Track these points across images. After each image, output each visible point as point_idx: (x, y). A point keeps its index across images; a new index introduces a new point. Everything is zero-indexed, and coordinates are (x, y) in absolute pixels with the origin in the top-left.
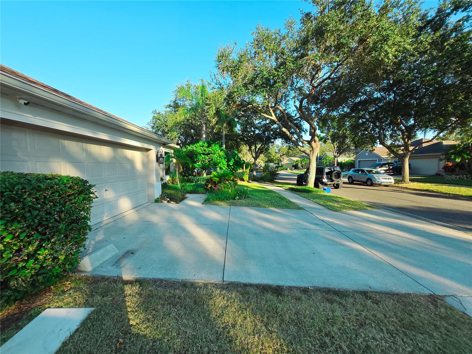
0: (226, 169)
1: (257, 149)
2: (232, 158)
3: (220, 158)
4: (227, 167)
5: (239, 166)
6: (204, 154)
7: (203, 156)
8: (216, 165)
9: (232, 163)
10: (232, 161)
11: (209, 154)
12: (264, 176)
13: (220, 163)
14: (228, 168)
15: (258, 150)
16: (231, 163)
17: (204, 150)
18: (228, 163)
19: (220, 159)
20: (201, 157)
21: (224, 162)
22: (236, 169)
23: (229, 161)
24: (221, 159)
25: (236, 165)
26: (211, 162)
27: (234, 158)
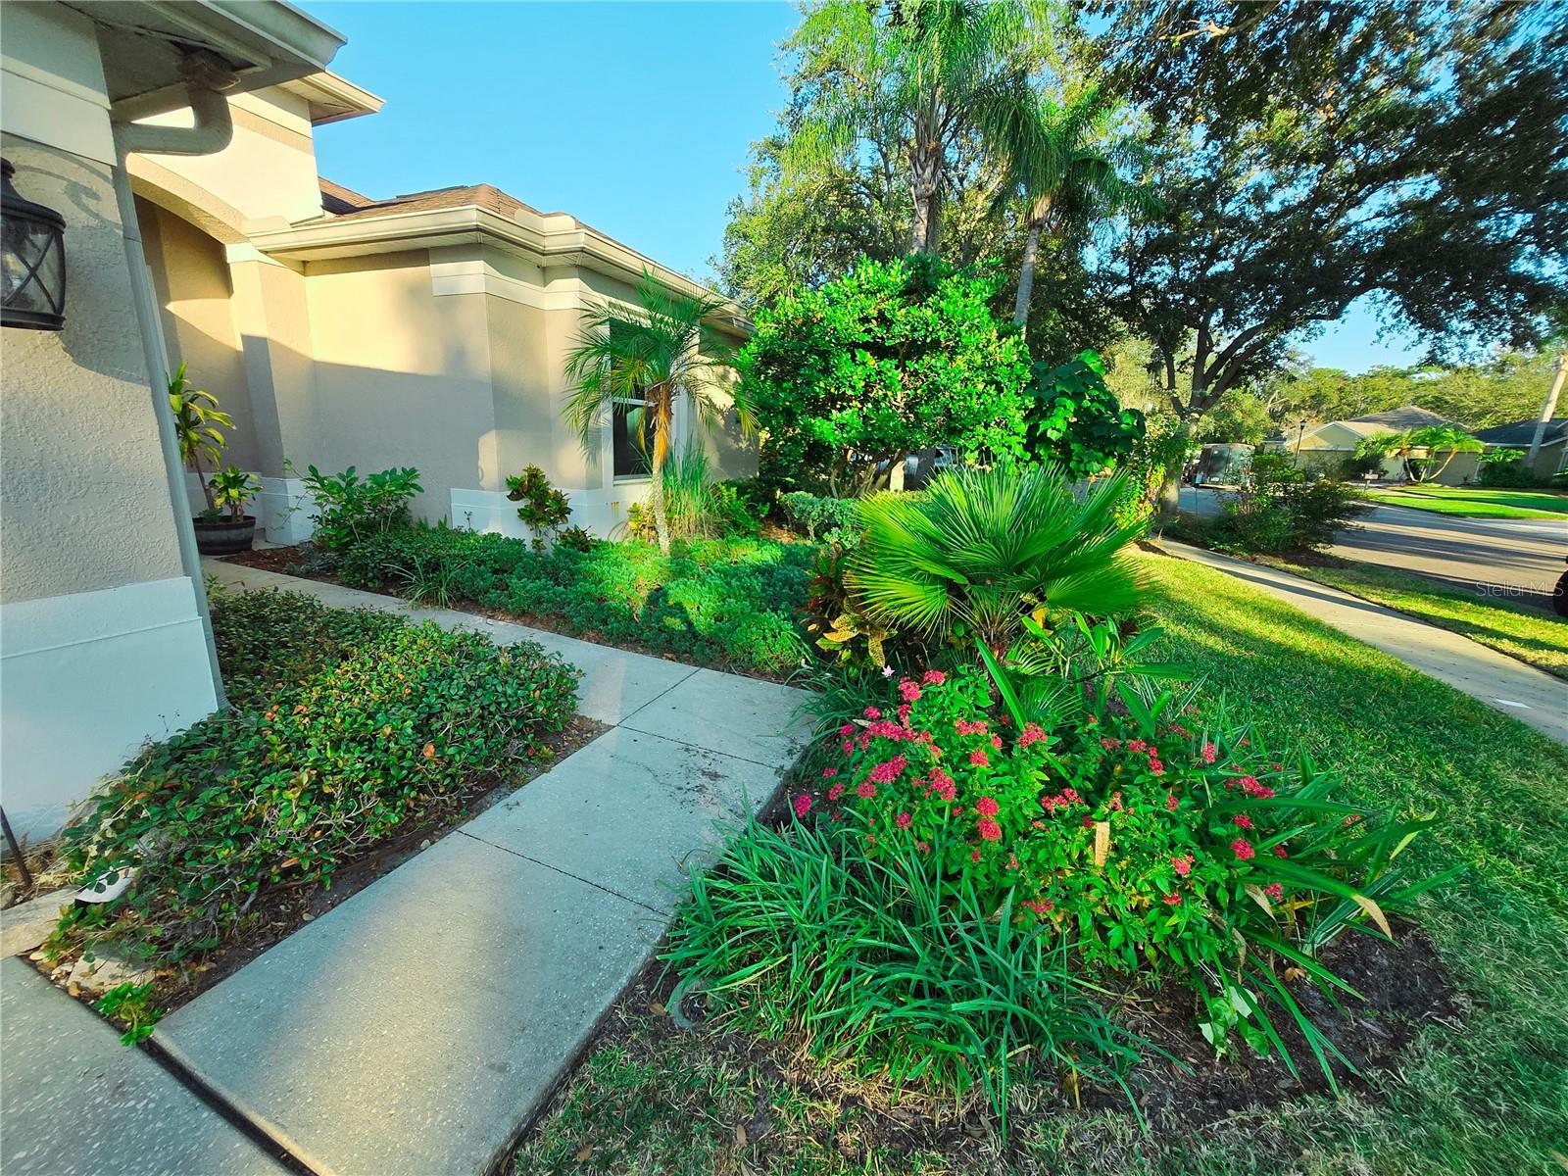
0: (1018, 459)
1: (1211, 359)
2: (1063, 394)
3: (987, 383)
4: (1028, 447)
5: (1102, 450)
6: (879, 350)
7: (871, 360)
8: (958, 432)
9: (1061, 424)
10: (1059, 412)
11: (913, 349)
12: (1242, 517)
13: (983, 418)
14: (1028, 456)
15: (1216, 366)
16: (1055, 427)
17: (883, 320)
18: (1033, 429)
19: (992, 389)
20: (855, 371)
21: (1012, 412)
22: (1080, 462)
23: (1044, 416)
24: (1000, 390)
25: (1080, 441)
26: (924, 409)
27: (1077, 396)
